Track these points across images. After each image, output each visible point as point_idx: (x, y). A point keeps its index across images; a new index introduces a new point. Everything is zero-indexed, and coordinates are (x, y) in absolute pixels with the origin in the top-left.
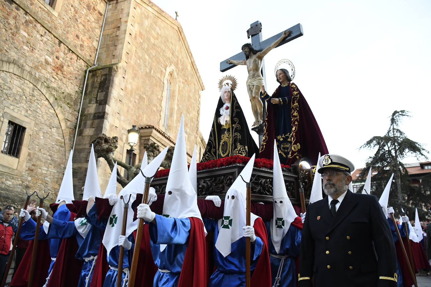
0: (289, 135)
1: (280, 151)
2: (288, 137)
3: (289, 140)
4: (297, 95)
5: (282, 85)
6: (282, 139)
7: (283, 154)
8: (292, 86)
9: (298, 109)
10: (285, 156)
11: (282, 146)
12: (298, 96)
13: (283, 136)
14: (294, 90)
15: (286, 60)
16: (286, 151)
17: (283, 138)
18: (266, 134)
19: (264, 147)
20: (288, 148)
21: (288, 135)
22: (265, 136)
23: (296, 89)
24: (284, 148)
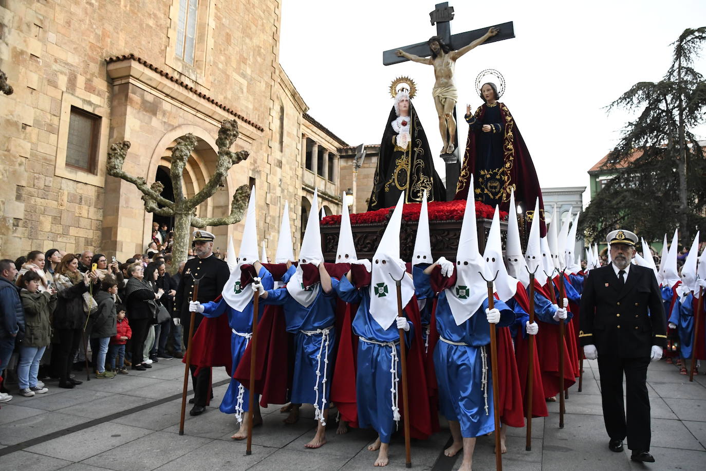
0: (498, 170)
1: (486, 190)
2: (496, 174)
3: (498, 177)
4: (510, 121)
5: (488, 105)
6: (488, 176)
7: (490, 195)
8: (503, 108)
9: (512, 140)
10: (492, 197)
11: (489, 184)
12: (512, 123)
13: (491, 172)
14: (506, 115)
15: (494, 71)
16: (494, 190)
17: (490, 174)
18: (467, 169)
19: (464, 184)
20: (495, 187)
21: (496, 171)
22: (466, 171)
23: (508, 113)
24: (491, 187)
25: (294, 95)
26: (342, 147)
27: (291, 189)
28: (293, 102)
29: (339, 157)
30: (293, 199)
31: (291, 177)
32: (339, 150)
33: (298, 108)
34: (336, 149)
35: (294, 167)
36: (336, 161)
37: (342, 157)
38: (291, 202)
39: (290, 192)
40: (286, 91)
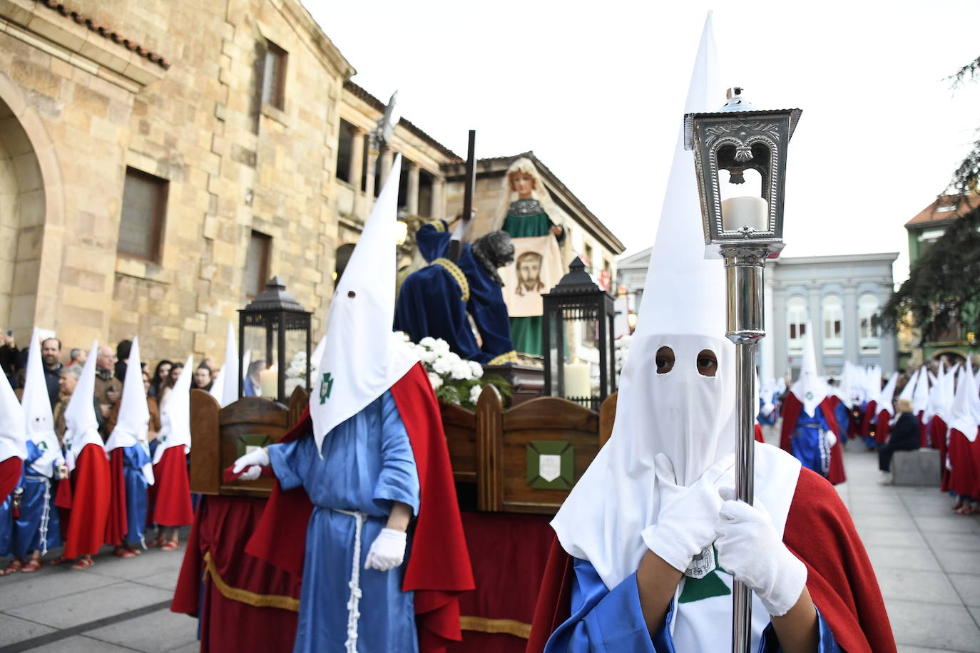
25: (318, 39)
26: (447, 161)
27: (308, 223)
28: (319, 55)
29: (442, 179)
30: (313, 242)
31: (309, 199)
32: (444, 167)
33: (330, 67)
34: (437, 166)
35: (318, 180)
36: (437, 187)
37: (449, 180)
38: (308, 248)
39: (304, 228)
40: (299, 29)
